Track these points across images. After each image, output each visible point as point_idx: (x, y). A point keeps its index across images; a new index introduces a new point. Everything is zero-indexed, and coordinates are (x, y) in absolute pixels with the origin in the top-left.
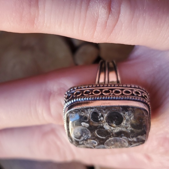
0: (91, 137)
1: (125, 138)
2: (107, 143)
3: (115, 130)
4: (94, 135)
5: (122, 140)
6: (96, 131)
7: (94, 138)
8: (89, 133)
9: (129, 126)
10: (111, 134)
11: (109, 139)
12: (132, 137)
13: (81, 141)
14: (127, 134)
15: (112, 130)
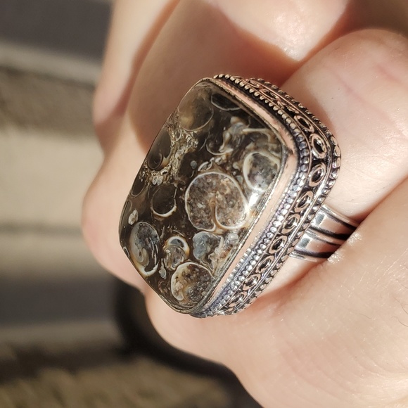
0: (160, 234)
1: (207, 166)
2: (194, 218)
3: (174, 168)
4: (158, 222)
5: (206, 177)
6: (152, 208)
7: (164, 228)
9: (185, 132)
10: (176, 185)
11: (184, 202)
12: (216, 149)
14: (200, 155)
15: (169, 173)
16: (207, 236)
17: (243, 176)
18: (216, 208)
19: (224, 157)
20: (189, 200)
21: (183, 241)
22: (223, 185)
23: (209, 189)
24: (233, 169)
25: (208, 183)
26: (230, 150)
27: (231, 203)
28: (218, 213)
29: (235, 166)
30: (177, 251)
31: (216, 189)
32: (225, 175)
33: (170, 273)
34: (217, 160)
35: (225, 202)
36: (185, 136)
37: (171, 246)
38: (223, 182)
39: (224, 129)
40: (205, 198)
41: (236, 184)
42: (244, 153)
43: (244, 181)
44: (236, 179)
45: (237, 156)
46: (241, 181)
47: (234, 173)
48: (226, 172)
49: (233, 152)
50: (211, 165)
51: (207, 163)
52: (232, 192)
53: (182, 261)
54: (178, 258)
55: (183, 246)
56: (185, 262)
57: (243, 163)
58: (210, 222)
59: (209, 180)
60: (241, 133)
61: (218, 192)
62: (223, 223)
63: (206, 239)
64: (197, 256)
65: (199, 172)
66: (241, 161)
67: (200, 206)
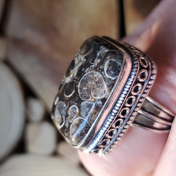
0: (67, 105)
2: (82, 95)
3: (75, 74)
4: (67, 100)
5: (88, 75)
7: (69, 102)
8: (63, 104)
10: (75, 81)
12: (93, 61)
13: (65, 123)
14: (86, 65)
15: (73, 77)
16: (87, 103)
17: (104, 72)
18: (92, 89)
19: (96, 64)
20: (80, 87)
21: (76, 107)
22: (95, 77)
23: (89, 80)
24: (100, 69)
25: (89, 77)
26: (99, 61)
27: (98, 85)
28: (92, 91)
29: (101, 67)
30: (74, 113)
31: (92, 80)
32: (97, 72)
33: (70, 124)
34: (93, 66)
35: (96, 85)
36: (81, 58)
37: (71, 111)
38: (95, 76)
39: (97, 52)
40: (87, 84)
41: (101, 76)
42: (105, 61)
43: (105, 74)
44: (101, 74)
45: (102, 63)
46: (103, 74)
47: (101, 70)
48: (97, 71)
49: (100, 61)
50: (90, 69)
51: (89, 68)
52: (99, 80)
53: (76, 117)
54: (74, 116)
55: (76, 110)
56: (77, 117)
57: (104, 65)
58: (89, 96)
59: (89, 76)
60: (104, 52)
61: (93, 81)
62: (95, 96)
63: (87, 105)
64: (82, 114)
65: (85, 73)
66: (103, 65)
67: (85, 89)
